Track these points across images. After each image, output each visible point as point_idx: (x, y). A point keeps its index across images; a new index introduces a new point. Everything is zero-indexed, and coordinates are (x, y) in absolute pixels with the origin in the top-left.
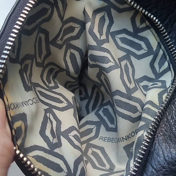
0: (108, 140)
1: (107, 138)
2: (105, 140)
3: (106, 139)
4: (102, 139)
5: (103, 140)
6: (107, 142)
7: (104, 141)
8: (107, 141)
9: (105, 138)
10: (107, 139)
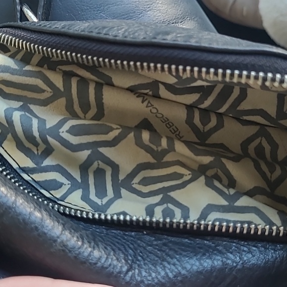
0: (171, 127)
1: (170, 131)
2: (176, 130)
3: (173, 129)
4: (179, 135)
5: (178, 133)
6: (175, 125)
7: (178, 129)
8: (174, 127)
9: (173, 131)
10: (171, 129)
